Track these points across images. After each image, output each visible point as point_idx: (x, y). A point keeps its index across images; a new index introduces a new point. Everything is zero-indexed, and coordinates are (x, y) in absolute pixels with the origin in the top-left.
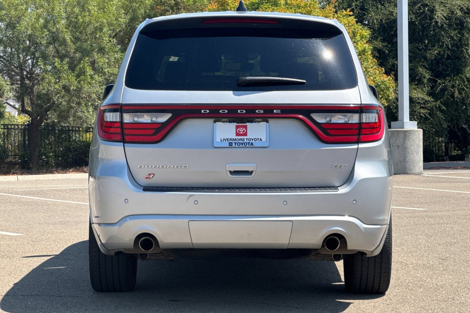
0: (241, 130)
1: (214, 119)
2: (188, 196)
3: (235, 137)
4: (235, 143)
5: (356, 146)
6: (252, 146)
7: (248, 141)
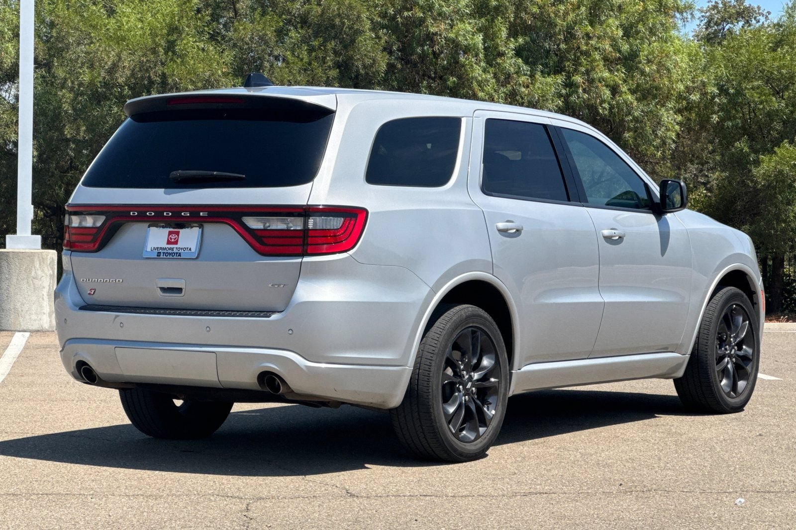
0: (173, 237)
1: (149, 223)
2: (114, 317)
3: (165, 245)
4: (164, 253)
5: (299, 260)
6: (179, 257)
7: (177, 251)
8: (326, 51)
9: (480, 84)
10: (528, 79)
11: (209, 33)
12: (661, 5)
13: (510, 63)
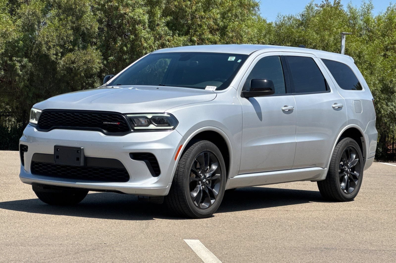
8: (67, 21)
9: (145, 39)
10: (171, 38)
11: (8, 9)
12: (241, 3)
13: (162, 29)
